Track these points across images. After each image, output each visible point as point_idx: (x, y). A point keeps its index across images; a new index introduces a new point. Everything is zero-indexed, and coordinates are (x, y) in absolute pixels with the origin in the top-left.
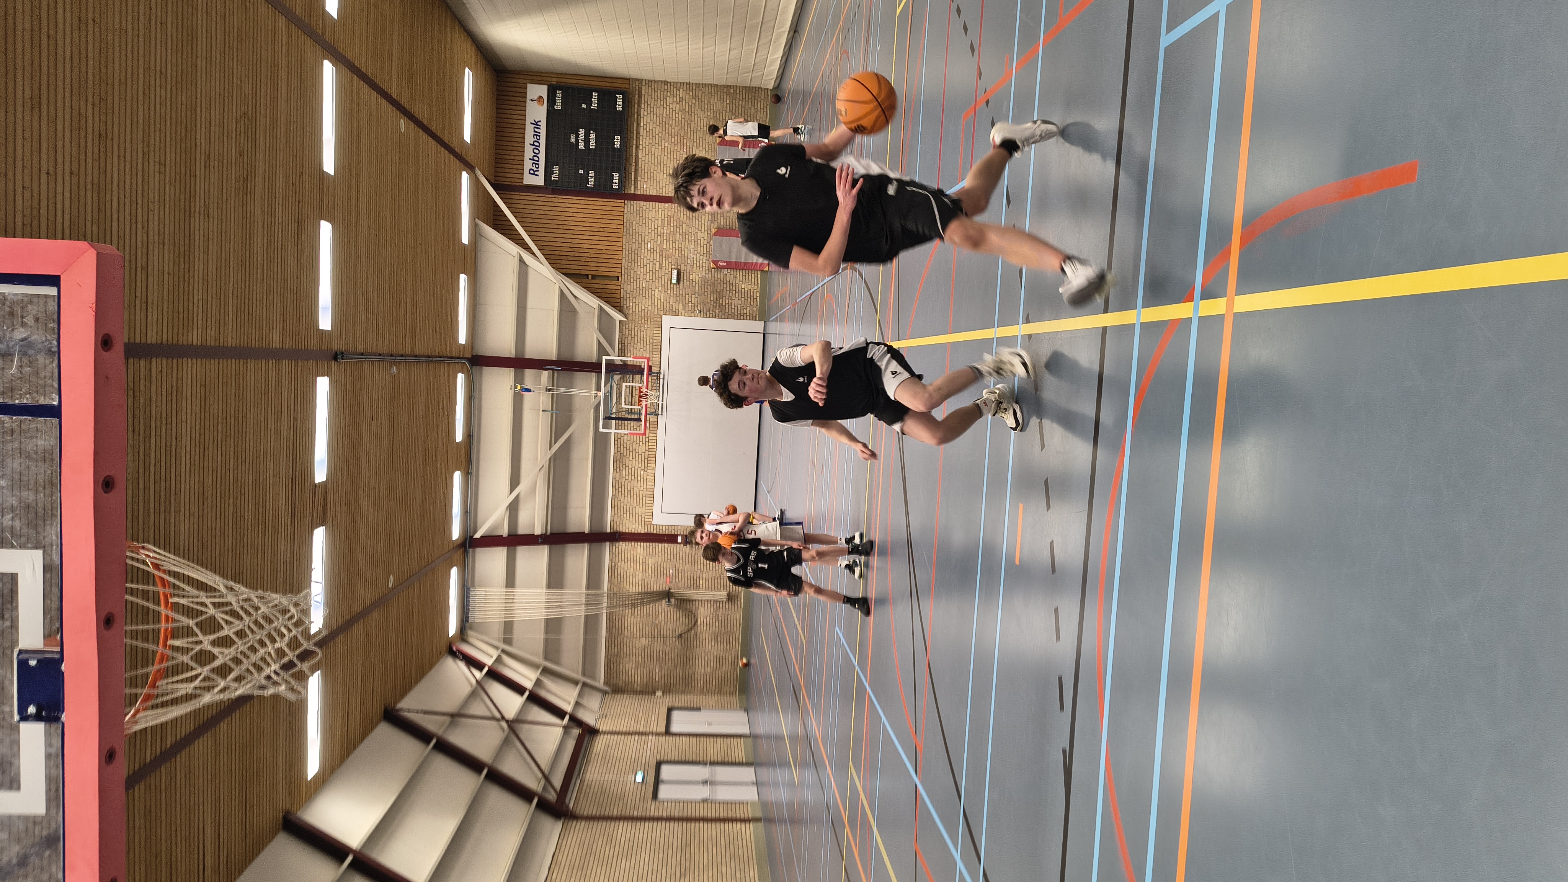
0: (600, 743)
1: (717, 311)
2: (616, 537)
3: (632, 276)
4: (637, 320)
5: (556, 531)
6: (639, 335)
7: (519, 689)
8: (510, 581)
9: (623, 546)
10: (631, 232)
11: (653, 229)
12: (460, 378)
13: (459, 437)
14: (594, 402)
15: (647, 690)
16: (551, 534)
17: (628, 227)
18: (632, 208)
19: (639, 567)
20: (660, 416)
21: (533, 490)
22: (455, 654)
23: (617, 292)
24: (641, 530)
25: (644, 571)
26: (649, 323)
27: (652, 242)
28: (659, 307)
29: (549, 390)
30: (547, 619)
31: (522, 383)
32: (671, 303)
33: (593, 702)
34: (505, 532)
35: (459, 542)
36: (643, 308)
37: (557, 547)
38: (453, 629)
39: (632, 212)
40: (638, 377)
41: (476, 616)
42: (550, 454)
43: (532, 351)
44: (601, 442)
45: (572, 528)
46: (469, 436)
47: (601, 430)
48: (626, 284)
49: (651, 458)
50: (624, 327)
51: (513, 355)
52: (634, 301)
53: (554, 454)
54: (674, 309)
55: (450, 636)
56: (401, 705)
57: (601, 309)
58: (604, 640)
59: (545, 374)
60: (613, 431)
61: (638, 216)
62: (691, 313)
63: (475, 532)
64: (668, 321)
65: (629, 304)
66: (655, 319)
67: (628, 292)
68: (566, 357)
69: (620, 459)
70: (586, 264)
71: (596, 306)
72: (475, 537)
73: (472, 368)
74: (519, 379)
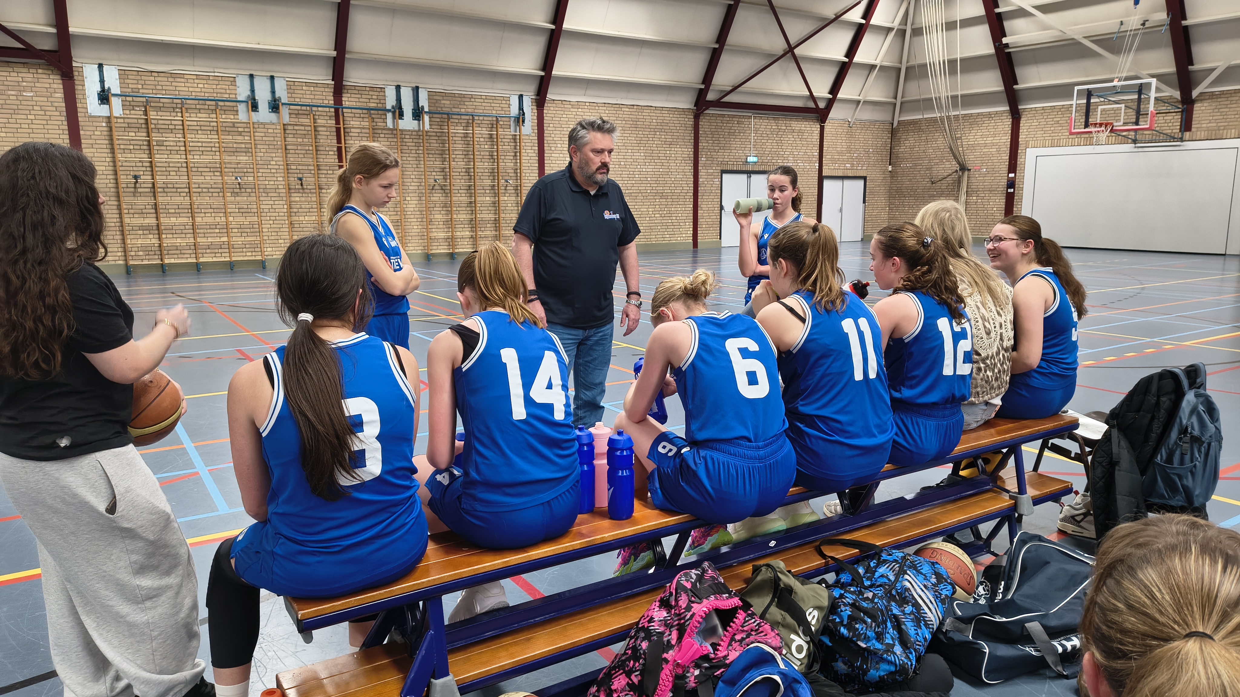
2: (1016, 116)
5: (1013, 57)
6: (1231, 113)
7: (850, 53)
9: (1008, 122)
15: (893, 158)
16: (1009, 53)
19: (990, 140)
24: (1022, 137)
25: (986, 146)
33: (872, 114)
34: (1000, 9)
37: (995, 62)
45: (1019, 72)
47: (1076, 89)
53: (1080, 43)
59: (1162, 16)
68: (1193, 34)
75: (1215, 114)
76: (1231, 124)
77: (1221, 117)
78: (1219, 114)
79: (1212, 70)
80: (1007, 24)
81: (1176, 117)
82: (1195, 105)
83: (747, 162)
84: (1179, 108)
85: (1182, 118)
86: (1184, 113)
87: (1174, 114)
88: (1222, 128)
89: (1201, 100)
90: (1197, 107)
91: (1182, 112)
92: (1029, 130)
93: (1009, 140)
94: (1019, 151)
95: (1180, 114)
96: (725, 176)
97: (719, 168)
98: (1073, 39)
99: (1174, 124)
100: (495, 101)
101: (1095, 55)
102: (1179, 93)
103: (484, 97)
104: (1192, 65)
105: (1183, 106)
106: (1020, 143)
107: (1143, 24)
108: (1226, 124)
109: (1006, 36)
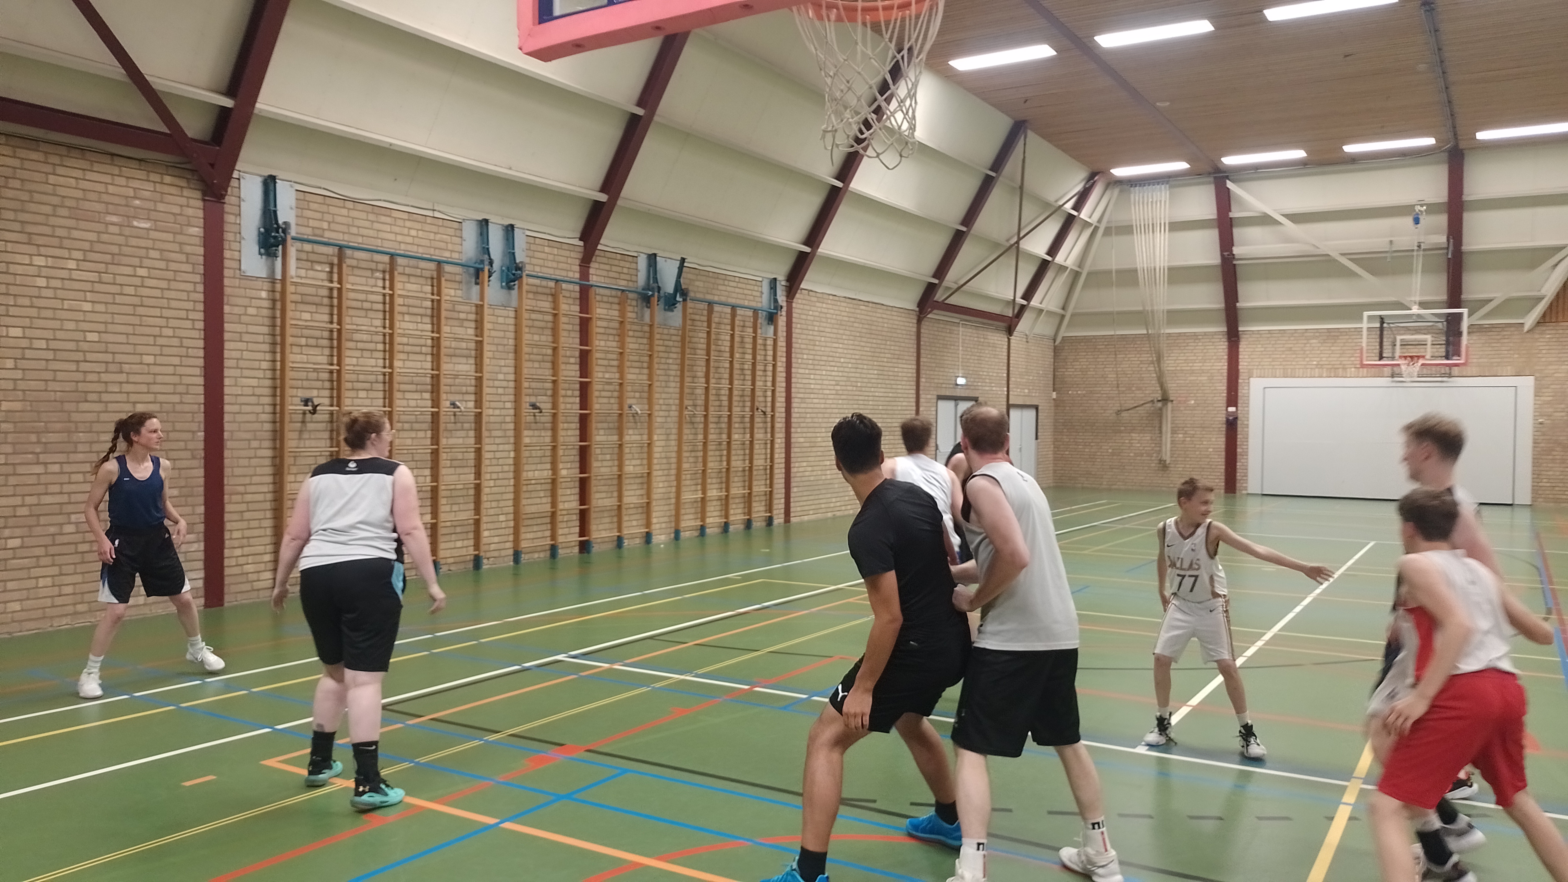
0: (998, 339)
1: (1542, 445)
2: (1233, 337)
4: (1525, 344)
5: (1238, 270)
6: (1503, 348)
7: (1053, 250)
8: (1176, 226)
9: (1222, 347)
12: (1430, 141)
13: (1350, 148)
14: (1405, 301)
15: (1057, 383)
16: (1235, 265)
19: (1197, 366)
20: (1390, 379)
21: (1288, 240)
22: (1092, 177)
24: (1243, 365)
25: (1192, 372)
26: (1522, 359)
28: (1547, 371)
29: (1419, 246)
30: (1136, 270)
31: (1428, 212)
32: (1553, 386)
33: (1044, 327)
34: (1234, 214)
35: (1219, 165)
36: (1544, 352)
37: (1219, 274)
38: (1120, 172)
40: (1442, 351)
41: (1136, 194)
42: (1335, 255)
43: (1472, 221)
44: (1353, 312)
45: (1243, 289)
46: (1354, 159)
47: (1366, 314)
49: (1335, 371)
50: (1512, 329)
51: (1465, 198)
52: (1555, 340)
53: (1335, 261)
54: (1544, 390)
55: (1112, 171)
56: (1030, 134)
57: (1540, 299)
58: (1112, 333)
59: (1442, 239)
60: (1365, 325)
62: (1539, 411)
63: (1233, 181)
64: (1527, 383)
65: (1549, 333)
66: (1528, 368)
68: (1467, 261)
69: (1332, 336)
71: (1543, 292)
72: (1228, 181)
73: (1443, 151)
74: (1432, 209)
75: (1486, 349)
76: (1506, 360)
77: (1493, 352)
78: (1490, 349)
79: (1488, 301)
82: (1462, 338)
83: (957, 385)
88: (1495, 364)
89: (1470, 333)
90: (1465, 339)
91: (1447, 342)
92: (1252, 357)
93: (1224, 368)
94: (1240, 381)
96: (941, 403)
97: (935, 393)
98: (1328, 255)
100: (749, 287)
101: (1352, 274)
103: (737, 279)
104: (1462, 293)
105: (1449, 338)
106: (1242, 371)
108: (1499, 360)
109: (1234, 246)
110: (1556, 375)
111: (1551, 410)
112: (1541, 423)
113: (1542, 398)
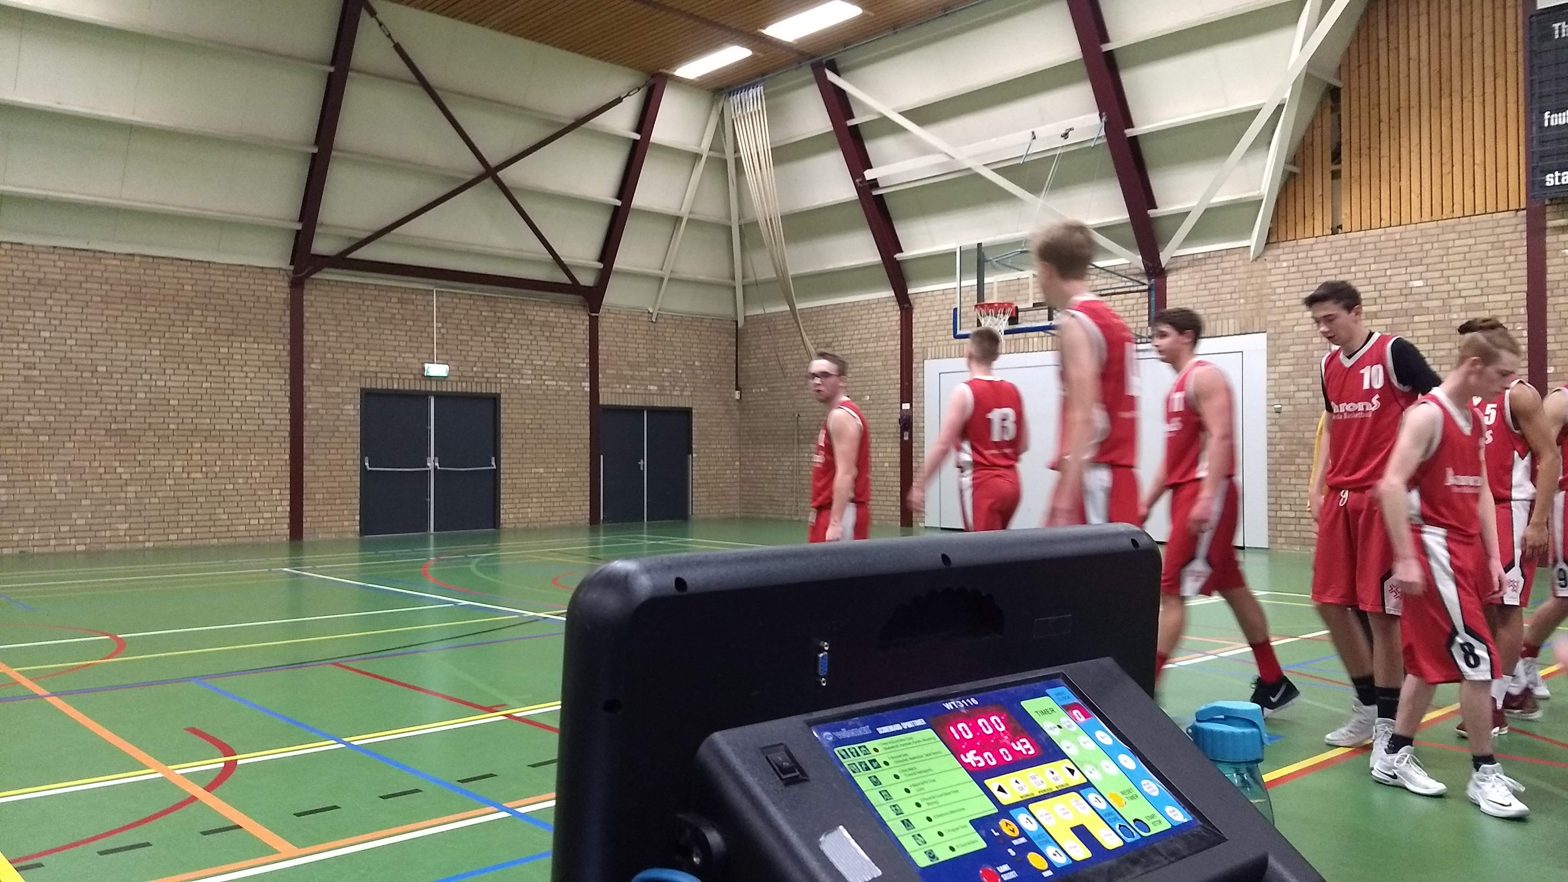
0: (559, 316)
1: (1282, 447)
2: (904, 305)
3: (1344, 256)
4: (1253, 281)
5: (889, 203)
6: (1224, 290)
9: (895, 317)
10: (1447, 236)
11: (1461, 286)
15: (741, 379)
16: (879, 197)
17: (1460, 228)
18: (1507, 230)
21: (923, 152)
23: (1309, 232)
24: (917, 342)
26: (1249, 307)
27: (1428, 289)
28: (1283, 323)
32: (1292, 348)
33: (696, 303)
36: (1279, 291)
37: (862, 213)
39: (1499, 230)
42: (977, 167)
43: (1136, 83)
48: (1327, 245)
50: (1236, 257)
51: (1116, 45)
52: (1293, 269)
53: (982, 175)
54: (1282, 355)
55: (675, 70)
57: (1255, 204)
61: (1489, 246)
62: (1274, 391)
64: (1257, 345)
65: (1284, 260)
66: (1256, 320)
67: (1310, 254)
68: (1148, 152)
70: (1365, 151)
71: (1263, 191)
75: (1200, 293)
76: (1226, 309)
77: (1211, 298)
78: (1206, 293)
79: (1184, 215)
80: (871, 147)
81: (1141, 301)
82: (1168, 279)
84: (1144, 284)
85: (1149, 302)
86: (1153, 293)
87: (1138, 294)
88: (1214, 317)
89: (1177, 269)
90: (1171, 279)
91: (1149, 290)
92: (926, 329)
93: (899, 347)
94: (914, 365)
95: (1146, 294)
98: (968, 169)
99: (1140, 312)
102: (1140, 257)
104: (1154, 207)
105: (1149, 280)
106: (915, 351)
107: (1065, 136)
108: (1219, 310)
109: (871, 167)
110: (1296, 329)
111: (1292, 388)
112: (1278, 412)
113: (1278, 369)
